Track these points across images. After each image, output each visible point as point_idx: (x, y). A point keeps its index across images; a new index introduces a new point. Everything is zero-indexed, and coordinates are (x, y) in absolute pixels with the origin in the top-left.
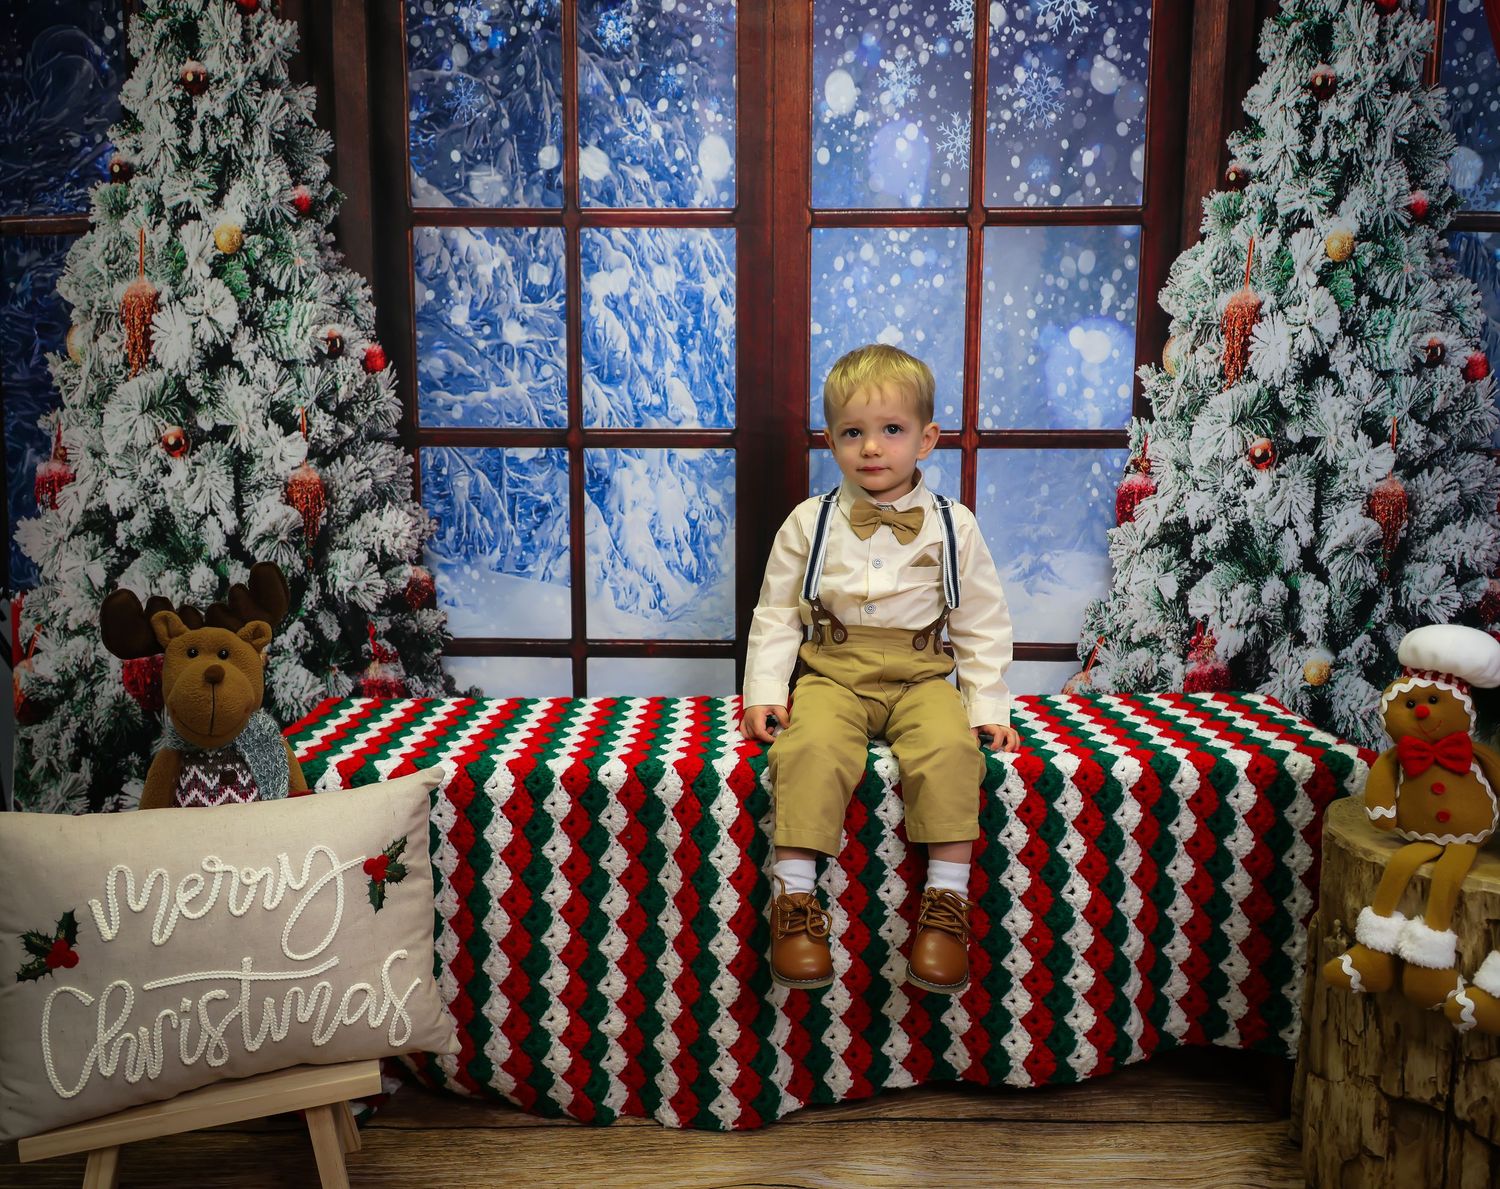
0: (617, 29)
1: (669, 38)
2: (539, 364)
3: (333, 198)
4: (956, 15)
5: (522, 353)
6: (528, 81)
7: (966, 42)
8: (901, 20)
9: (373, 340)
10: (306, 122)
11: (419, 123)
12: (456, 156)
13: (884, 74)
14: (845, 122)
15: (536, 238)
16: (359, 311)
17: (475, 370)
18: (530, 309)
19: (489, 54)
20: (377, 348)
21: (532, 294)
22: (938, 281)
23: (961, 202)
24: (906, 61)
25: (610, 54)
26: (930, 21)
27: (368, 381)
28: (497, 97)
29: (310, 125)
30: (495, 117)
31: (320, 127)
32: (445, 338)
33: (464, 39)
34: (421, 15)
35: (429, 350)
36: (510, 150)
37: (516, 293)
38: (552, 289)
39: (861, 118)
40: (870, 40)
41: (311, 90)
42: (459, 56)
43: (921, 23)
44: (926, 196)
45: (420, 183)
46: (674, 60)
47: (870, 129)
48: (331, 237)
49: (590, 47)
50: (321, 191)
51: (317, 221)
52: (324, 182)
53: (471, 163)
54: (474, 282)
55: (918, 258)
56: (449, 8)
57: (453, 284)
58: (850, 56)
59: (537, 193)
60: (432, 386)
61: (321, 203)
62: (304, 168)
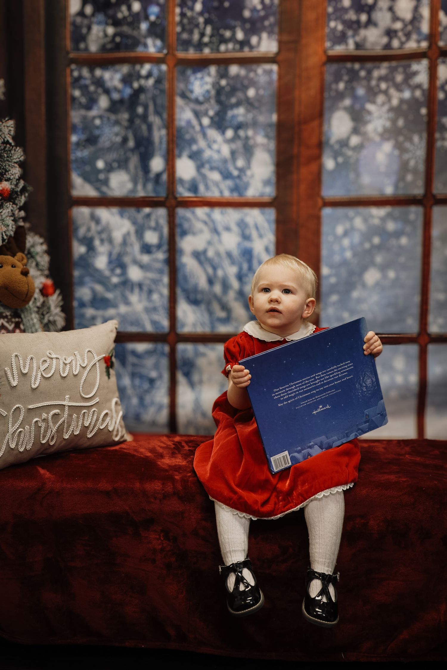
0: (202, 86)
1: (233, 90)
2: (150, 292)
3: (24, 190)
4: (415, 74)
5: (140, 285)
6: (145, 117)
7: (423, 91)
8: (381, 79)
9: (47, 277)
10: (8, 142)
11: (78, 144)
12: (100, 164)
13: (369, 113)
14: (344, 143)
15: (148, 216)
16: (39, 259)
17: (110, 296)
18: (145, 259)
19: (121, 101)
20: (49, 282)
21: (147, 249)
22: (404, 241)
23: (419, 191)
24: (383, 104)
25: (197, 101)
26: (399, 78)
27: (44, 302)
28: (127, 128)
29: (10, 144)
30: (125, 140)
31: (16, 146)
32: (92, 276)
33: (107, 92)
34: (80, 77)
35: (82, 283)
36: (134, 161)
37: (137, 248)
38: (159, 246)
39: (355, 140)
40: (361, 91)
41: (11, 123)
42: (103, 102)
43: (393, 80)
44: (396, 187)
45: (77, 180)
46: (238, 105)
47: (359, 148)
48: (22, 214)
49: (184, 96)
50: (16, 185)
51: (14, 203)
52: (19, 180)
53: (109, 169)
54: (110, 241)
55: (391, 226)
56: (98, 72)
57: (97, 243)
58: (347, 102)
59: (150, 186)
60: (82, 305)
61: (16, 192)
62: (6, 171)
